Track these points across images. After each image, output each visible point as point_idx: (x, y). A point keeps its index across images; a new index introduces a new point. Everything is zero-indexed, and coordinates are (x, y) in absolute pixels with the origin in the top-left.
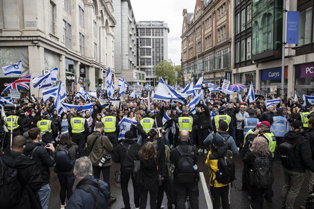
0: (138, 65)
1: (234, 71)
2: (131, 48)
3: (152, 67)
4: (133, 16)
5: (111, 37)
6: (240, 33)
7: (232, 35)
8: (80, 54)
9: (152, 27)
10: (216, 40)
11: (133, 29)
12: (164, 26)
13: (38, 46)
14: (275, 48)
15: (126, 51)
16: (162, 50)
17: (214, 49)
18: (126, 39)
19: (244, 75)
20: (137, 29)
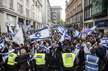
0: (51, 21)
1: (84, 22)
2: (48, 15)
3: (56, 21)
4: (49, 4)
5: (40, 11)
6: (87, 7)
7: (83, 8)
8: (26, 17)
9: (56, 8)
10: (77, 11)
11: (49, 9)
12: (60, 8)
13: (3, 13)
14: (103, 11)
15: (47, 16)
16: (60, 16)
17: (76, 14)
18: (47, 12)
19: (88, 24)
20: (51, 9)
